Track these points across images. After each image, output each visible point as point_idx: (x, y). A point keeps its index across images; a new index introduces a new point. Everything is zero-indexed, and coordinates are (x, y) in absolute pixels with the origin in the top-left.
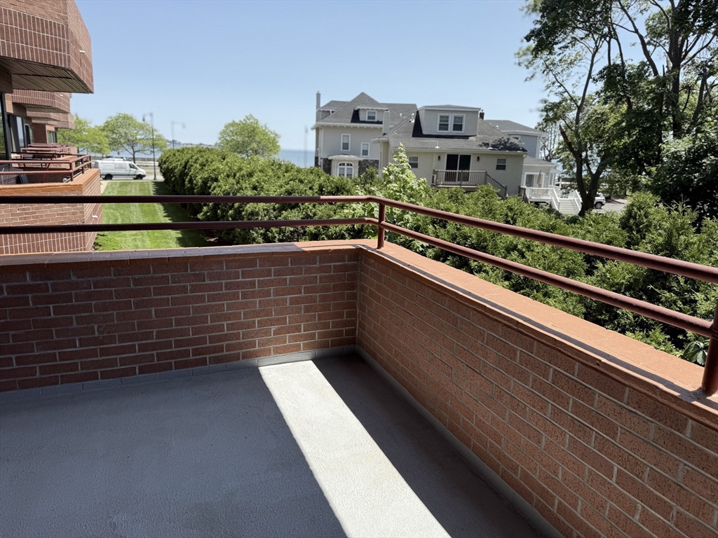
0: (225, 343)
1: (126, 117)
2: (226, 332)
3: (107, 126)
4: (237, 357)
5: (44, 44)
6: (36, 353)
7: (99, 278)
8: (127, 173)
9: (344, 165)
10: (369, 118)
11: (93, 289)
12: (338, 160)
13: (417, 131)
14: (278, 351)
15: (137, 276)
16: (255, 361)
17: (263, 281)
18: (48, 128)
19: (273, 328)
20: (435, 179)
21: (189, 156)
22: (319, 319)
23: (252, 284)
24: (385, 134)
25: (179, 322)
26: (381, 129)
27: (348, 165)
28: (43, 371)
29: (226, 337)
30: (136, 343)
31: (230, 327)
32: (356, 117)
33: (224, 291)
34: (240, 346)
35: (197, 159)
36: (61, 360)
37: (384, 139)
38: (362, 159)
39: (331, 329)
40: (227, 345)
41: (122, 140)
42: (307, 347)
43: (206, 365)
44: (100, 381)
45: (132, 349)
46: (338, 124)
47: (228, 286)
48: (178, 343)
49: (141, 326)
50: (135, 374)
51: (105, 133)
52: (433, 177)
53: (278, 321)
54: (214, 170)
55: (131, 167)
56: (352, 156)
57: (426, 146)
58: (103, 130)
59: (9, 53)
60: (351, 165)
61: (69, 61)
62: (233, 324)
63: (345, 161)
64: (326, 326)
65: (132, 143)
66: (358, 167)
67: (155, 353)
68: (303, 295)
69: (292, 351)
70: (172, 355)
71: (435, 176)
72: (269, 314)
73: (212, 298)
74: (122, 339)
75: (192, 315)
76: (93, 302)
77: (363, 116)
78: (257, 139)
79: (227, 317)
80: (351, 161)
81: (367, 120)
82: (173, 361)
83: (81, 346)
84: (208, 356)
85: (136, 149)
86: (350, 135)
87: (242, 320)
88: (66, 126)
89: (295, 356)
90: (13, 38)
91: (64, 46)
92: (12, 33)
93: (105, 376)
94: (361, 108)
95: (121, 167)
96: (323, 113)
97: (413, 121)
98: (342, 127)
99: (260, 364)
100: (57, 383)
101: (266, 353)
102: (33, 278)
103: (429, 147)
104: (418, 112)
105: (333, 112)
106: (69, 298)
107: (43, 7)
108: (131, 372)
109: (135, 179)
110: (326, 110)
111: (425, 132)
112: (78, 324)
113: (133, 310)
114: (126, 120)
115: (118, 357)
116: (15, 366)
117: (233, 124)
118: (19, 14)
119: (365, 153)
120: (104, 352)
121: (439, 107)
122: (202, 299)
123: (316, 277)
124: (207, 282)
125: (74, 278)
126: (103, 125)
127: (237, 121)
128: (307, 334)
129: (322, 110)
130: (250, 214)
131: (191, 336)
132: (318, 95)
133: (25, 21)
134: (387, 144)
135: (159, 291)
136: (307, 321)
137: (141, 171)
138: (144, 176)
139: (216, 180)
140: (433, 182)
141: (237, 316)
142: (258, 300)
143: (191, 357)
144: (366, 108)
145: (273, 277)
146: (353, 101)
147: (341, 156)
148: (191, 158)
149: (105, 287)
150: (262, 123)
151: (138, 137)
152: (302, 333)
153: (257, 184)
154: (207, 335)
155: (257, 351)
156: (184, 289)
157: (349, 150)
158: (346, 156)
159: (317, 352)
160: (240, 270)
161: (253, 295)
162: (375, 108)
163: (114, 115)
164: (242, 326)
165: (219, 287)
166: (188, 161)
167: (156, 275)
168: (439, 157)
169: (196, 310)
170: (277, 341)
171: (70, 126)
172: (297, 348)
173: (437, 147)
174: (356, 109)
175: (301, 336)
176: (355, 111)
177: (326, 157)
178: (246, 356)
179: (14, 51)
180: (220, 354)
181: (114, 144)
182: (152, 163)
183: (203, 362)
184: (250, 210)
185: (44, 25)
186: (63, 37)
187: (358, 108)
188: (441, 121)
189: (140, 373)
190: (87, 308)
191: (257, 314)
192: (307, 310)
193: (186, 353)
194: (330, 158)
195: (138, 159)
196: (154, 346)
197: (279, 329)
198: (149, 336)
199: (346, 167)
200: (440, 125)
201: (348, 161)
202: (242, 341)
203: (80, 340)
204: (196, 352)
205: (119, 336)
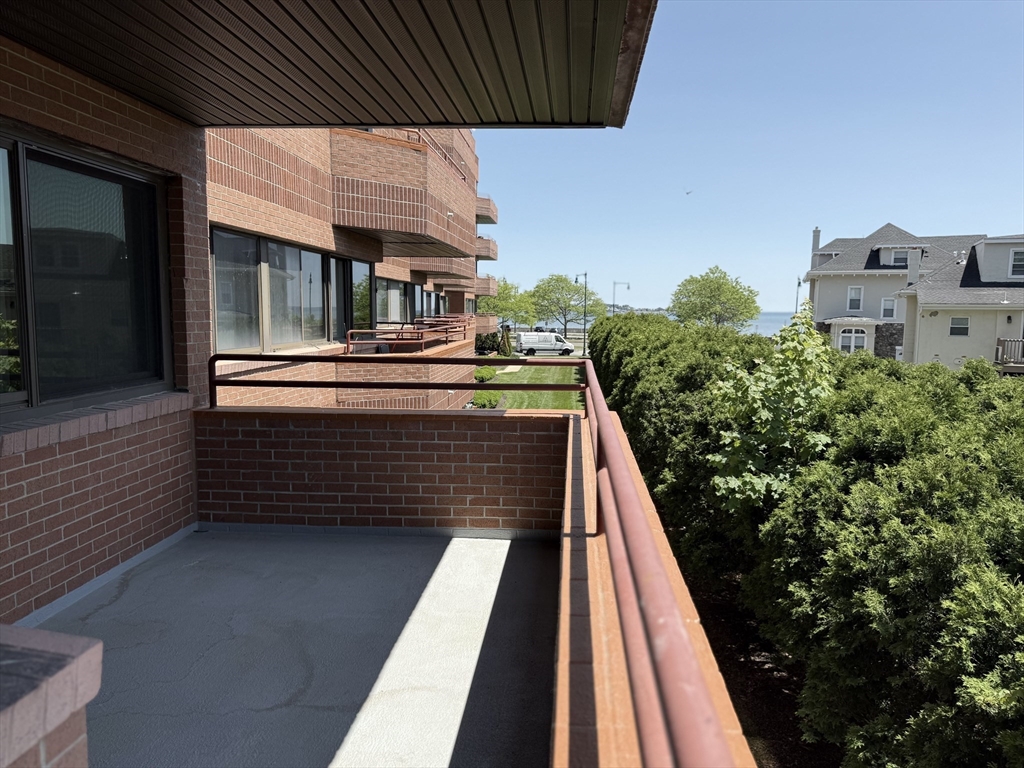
0: (419, 506)
1: (560, 280)
2: (421, 495)
3: (538, 292)
4: (431, 523)
5: (401, 211)
6: (259, 492)
7: (312, 429)
8: (552, 347)
9: (850, 331)
10: (896, 260)
11: (306, 439)
12: (840, 325)
13: (971, 276)
14: (476, 524)
15: (343, 430)
16: (450, 530)
17: (459, 445)
18: (467, 296)
19: (469, 497)
20: (1000, 354)
21: (613, 325)
22: (521, 494)
23: (448, 447)
24: (910, 284)
25: (377, 478)
26: (905, 276)
27: (857, 332)
28: (264, 508)
29: (422, 500)
30: (339, 494)
31: (426, 490)
32: (874, 260)
33: (420, 452)
34: (435, 512)
35: (621, 328)
36: (277, 501)
37: (910, 291)
38: (881, 323)
39: (534, 508)
40: (422, 508)
41: (553, 308)
42: (507, 524)
43: (401, 526)
44: (307, 526)
45: (334, 499)
46: (843, 272)
47: (424, 447)
48: (377, 500)
49: (360, 489)
50: (336, 524)
51: (533, 300)
52: (997, 349)
53: (474, 491)
54: (631, 341)
55: (557, 340)
56: (865, 319)
57: (984, 300)
58: (533, 295)
59: (367, 224)
60: (863, 332)
61: (425, 226)
62: (428, 487)
63: (853, 325)
64: (529, 503)
65: (564, 311)
66: (875, 335)
67: (355, 506)
68: (501, 464)
69: (490, 526)
70: (370, 511)
71: (1000, 349)
72: (464, 481)
73: (408, 458)
74: (328, 488)
75: (389, 473)
76: (306, 451)
77: (886, 258)
78: (723, 299)
79: (422, 479)
80: (863, 326)
81: (892, 264)
82: (371, 517)
83: (293, 490)
84: (403, 517)
85: (569, 317)
86: (863, 288)
87: (437, 484)
88: (487, 293)
89: (492, 531)
90: (372, 209)
91: (421, 211)
92: (371, 204)
93: (312, 522)
94: (882, 247)
95: (545, 340)
96: (822, 257)
97: (965, 262)
98: (848, 277)
99: (454, 534)
100: (272, 523)
101: (462, 523)
102: (261, 425)
103: (990, 301)
104: (974, 248)
105: (836, 255)
106: (286, 445)
107: (403, 175)
108: (333, 522)
109: (560, 355)
110: (826, 253)
111: (984, 279)
112: (292, 469)
113: (338, 461)
114: (560, 281)
115: (324, 505)
116: (242, 502)
117: (692, 281)
118: (380, 185)
119: (889, 313)
120: (312, 499)
121: (1012, 238)
122: (397, 457)
123: (516, 446)
124: (404, 441)
125: (292, 428)
126: (533, 290)
127: (697, 275)
128: (506, 510)
129: (819, 253)
130: (640, 397)
131: (388, 494)
132: (817, 234)
133: (385, 191)
134: (913, 299)
135: (360, 446)
136: (507, 495)
137: (569, 345)
138: (572, 351)
139: (631, 354)
140: (997, 359)
141: (432, 479)
142: (453, 465)
143: (388, 516)
144: (890, 246)
145: (469, 442)
146: (871, 237)
147: (846, 319)
148: (615, 327)
149: (316, 437)
150: (732, 276)
151: (572, 303)
152: (501, 507)
153: (665, 358)
154: (403, 495)
155: (452, 520)
156: (382, 447)
157: (861, 309)
158: (854, 319)
159: (519, 532)
160: (436, 432)
161: (449, 459)
162: (907, 246)
163: (546, 277)
164: (437, 490)
165: (414, 447)
166: (611, 331)
167: (360, 430)
168: (1009, 318)
169: (393, 468)
170: (473, 512)
171: (491, 293)
172: (495, 524)
173: (1006, 302)
174: (875, 249)
175: (500, 510)
176: (872, 251)
177: (821, 321)
178: (441, 523)
179: (372, 222)
180: (415, 517)
181: (542, 312)
182: (581, 335)
183: (398, 523)
184: (640, 392)
185: (403, 193)
186: (421, 202)
187: (877, 246)
188: (1015, 260)
189: (341, 524)
190: (300, 456)
191: (452, 480)
192: (507, 482)
193: (382, 511)
194: (827, 322)
195: (571, 330)
196: (354, 499)
197: (475, 499)
198: (350, 488)
199: (853, 335)
200: (1014, 266)
201: (856, 326)
202: (436, 506)
203: (293, 485)
204: (392, 511)
205: (326, 485)
